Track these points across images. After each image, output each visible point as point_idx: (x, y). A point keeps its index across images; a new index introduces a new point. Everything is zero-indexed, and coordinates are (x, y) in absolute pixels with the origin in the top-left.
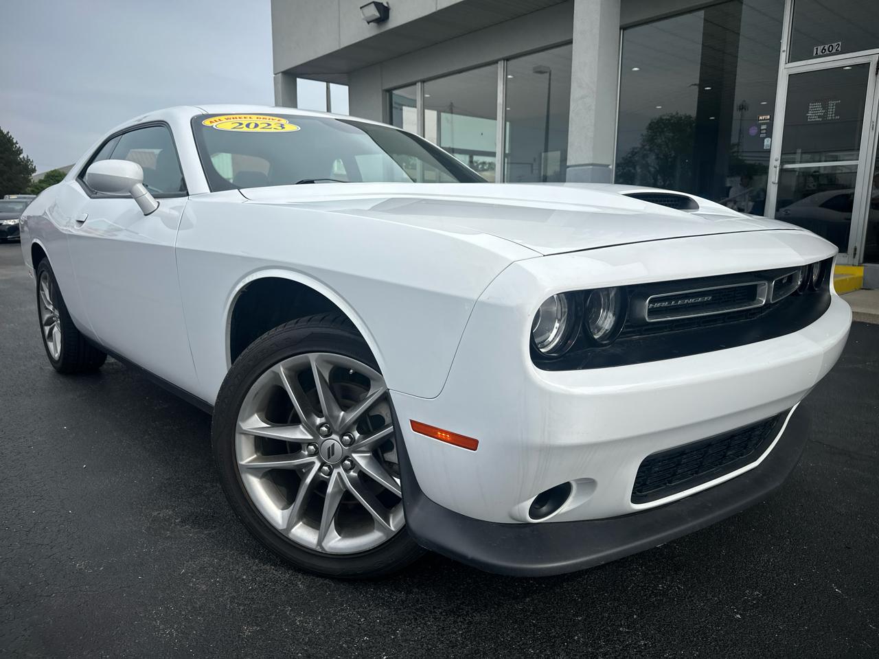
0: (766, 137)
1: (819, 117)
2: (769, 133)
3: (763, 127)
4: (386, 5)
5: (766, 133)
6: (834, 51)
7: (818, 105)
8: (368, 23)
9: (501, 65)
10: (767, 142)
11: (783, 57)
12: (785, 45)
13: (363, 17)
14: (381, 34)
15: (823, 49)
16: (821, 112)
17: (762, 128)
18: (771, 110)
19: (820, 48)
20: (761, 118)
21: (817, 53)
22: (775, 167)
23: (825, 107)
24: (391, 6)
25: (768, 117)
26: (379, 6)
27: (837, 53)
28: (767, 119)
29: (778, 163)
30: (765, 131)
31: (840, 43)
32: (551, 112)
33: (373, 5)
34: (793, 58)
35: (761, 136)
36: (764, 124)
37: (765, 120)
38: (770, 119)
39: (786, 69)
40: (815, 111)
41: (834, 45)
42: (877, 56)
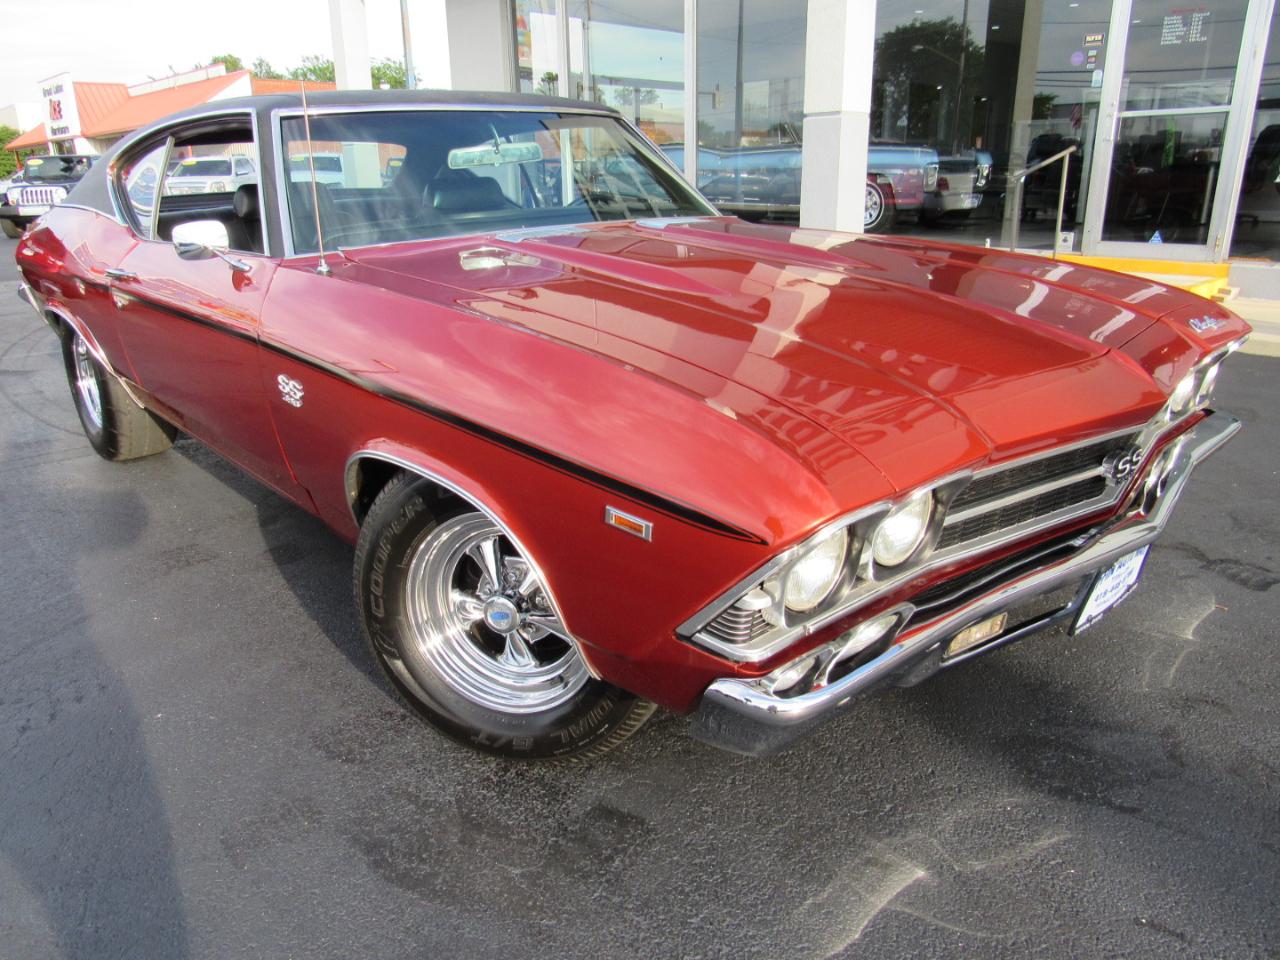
0: (1095, 69)
1: (1178, 38)
2: (1100, 61)
3: (1092, 53)
5: (1095, 62)
7: (1177, 19)
10: (1096, 76)
16: (1181, 30)
17: (1090, 54)
18: (1104, 27)
20: (1088, 39)
22: (1108, 117)
23: (1187, 23)
25: (1100, 38)
28: (1098, 41)
29: (1113, 111)
30: (1093, 59)
32: (745, 23)
35: (1089, 66)
36: (1093, 48)
37: (1094, 41)
38: (1102, 41)
40: (1171, 29)
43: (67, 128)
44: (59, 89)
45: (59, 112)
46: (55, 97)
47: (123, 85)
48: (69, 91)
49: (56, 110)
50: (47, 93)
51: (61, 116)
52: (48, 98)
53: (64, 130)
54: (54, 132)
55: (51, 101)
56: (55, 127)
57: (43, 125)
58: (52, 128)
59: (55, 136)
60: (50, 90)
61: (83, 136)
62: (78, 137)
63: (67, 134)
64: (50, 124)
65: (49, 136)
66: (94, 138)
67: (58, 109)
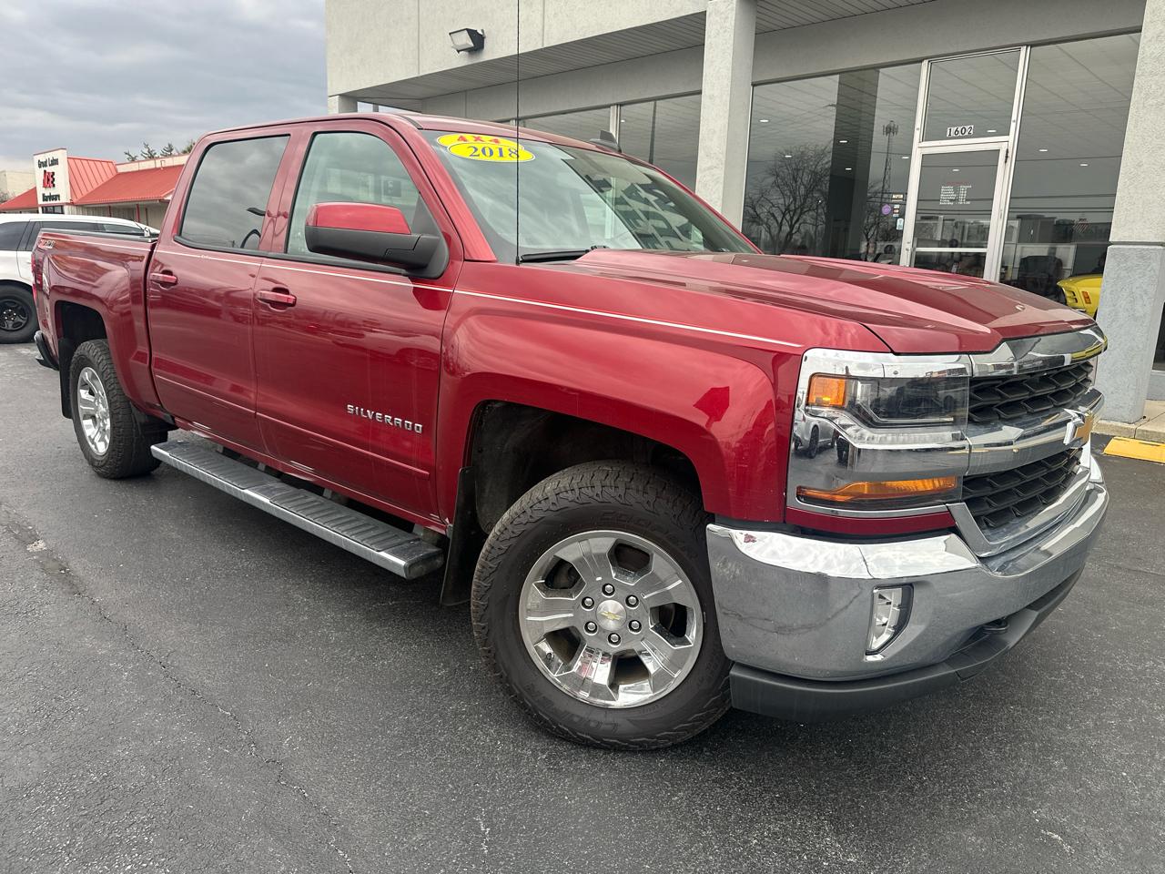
0: (899, 218)
1: (951, 200)
2: (902, 215)
3: (897, 206)
4: (481, 33)
5: (899, 213)
6: (967, 134)
7: (950, 189)
8: (458, 51)
9: (613, 110)
10: (900, 222)
11: (917, 135)
12: (919, 123)
13: (452, 44)
14: (473, 65)
15: (956, 130)
16: (953, 196)
17: (895, 207)
18: (904, 190)
19: (954, 129)
20: (894, 197)
21: (950, 135)
22: (907, 250)
23: (957, 191)
24: (486, 35)
26: (472, 33)
27: (970, 136)
28: (900, 198)
29: (909, 246)
30: (898, 211)
31: (973, 126)
33: (466, 32)
34: (926, 137)
35: (894, 215)
36: (897, 203)
37: (898, 199)
38: (903, 199)
39: (920, 149)
40: (947, 194)
41: (967, 127)
42: (1007, 143)
43: (59, 196)
44: (55, 162)
45: (52, 182)
46: (49, 169)
48: (64, 165)
49: (49, 180)
50: (42, 164)
51: (54, 186)
52: (43, 169)
53: (57, 197)
54: (45, 198)
55: (45, 171)
56: (47, 194)
57: (34, 191)
58: (44, 195)
59: (45, 203)
60: (46, 162)
61: (72, 204)
62: (67, 204)
63: (58, 201)
64: (41, 191)
65: (40, 201)
66: (82, 206)
67: (51, 179)
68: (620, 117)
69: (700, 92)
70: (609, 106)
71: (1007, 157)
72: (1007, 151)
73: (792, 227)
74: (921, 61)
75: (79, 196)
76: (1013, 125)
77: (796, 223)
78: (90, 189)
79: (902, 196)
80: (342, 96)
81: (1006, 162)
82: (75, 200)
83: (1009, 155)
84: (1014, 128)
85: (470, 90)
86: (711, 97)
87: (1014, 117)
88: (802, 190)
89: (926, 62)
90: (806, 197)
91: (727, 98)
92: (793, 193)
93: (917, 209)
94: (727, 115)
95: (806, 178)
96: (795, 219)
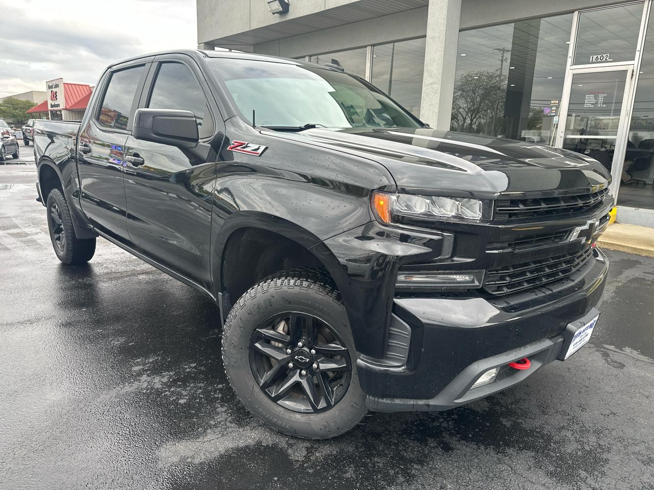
0: (555, 116)
1: (592, 104)
2: (557, 113)
4: (287, 2)
5: (555, 113)
6: (604, 60)
7: (592, 96)
8: (273, 14)
9: (369, 49)
10: (556, 119)
11: (569, 61)
12: (571, 53)
13: (269, 10)
14: (282, 22)
15: (597, 58)
16: (594, 101)
17: (553, 109)
19: (595, 57)
20: (552, 102)
21: (592, 61)
22: (561, 137)
23: (596, 98)
24: (291, 3)
26: (282, 3)
27: (606, 61)
28: (557, 103)
29: (563, 135)
30: (554, 111)
31: (608, 55)
33: (277, 1)
34: (576, 62)
35: (552, 114)
36: (554, 106)
37: (555, 103)
38: (558, 103)
39: (571, 70)
40: (589, 100)
41: (604, 55)
42: (633, 66)
43: (59, 105)
44: (57, 86)
45: (56, 97)
46: (54, 90)
47: (88, 86)
48: (61, 88)
49: (54, 96)
50: (50, 87)
51: (56, 99)
52: (51, 90)
53: (58, 105)
54: (52, 106)
55: (52, 91)
56: (53, 104)
57: (46, 103)
58: (51, 104)
59: (52, 109)
60: (52, 86)
61: (66, 109)
62: (64, 109)
63: (59, 108)
64: (50, 102)
65: (50, 108)
66: (71, 110)
67: (55, 95)
68: (372, 54)
69: (425, 36)
70: (366, 47)
71: (633, 75)
72: (633, 71)
73: (472, 120)
74: (573, 12)
75: (70, 105)
76: (637, 54)
77: (474, 118)
78: (76, 101)
79: (557, 102)
80: (205, 43)
81: (632, 78)
82: (68, 107)
83: (634, 73)
84: (638, 56)
85: (281, 39)
86: (433, 38)
87: (638, 48)
88: (478, 100)
89: (576, 13)
90: (480, 103)
91: (443, 38)
92: (473, 101)
93: (568, 110)
94: (443, 49)
95: (481, 92)
96: (473, 116)
